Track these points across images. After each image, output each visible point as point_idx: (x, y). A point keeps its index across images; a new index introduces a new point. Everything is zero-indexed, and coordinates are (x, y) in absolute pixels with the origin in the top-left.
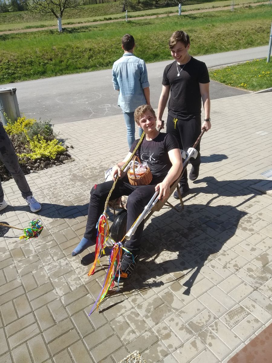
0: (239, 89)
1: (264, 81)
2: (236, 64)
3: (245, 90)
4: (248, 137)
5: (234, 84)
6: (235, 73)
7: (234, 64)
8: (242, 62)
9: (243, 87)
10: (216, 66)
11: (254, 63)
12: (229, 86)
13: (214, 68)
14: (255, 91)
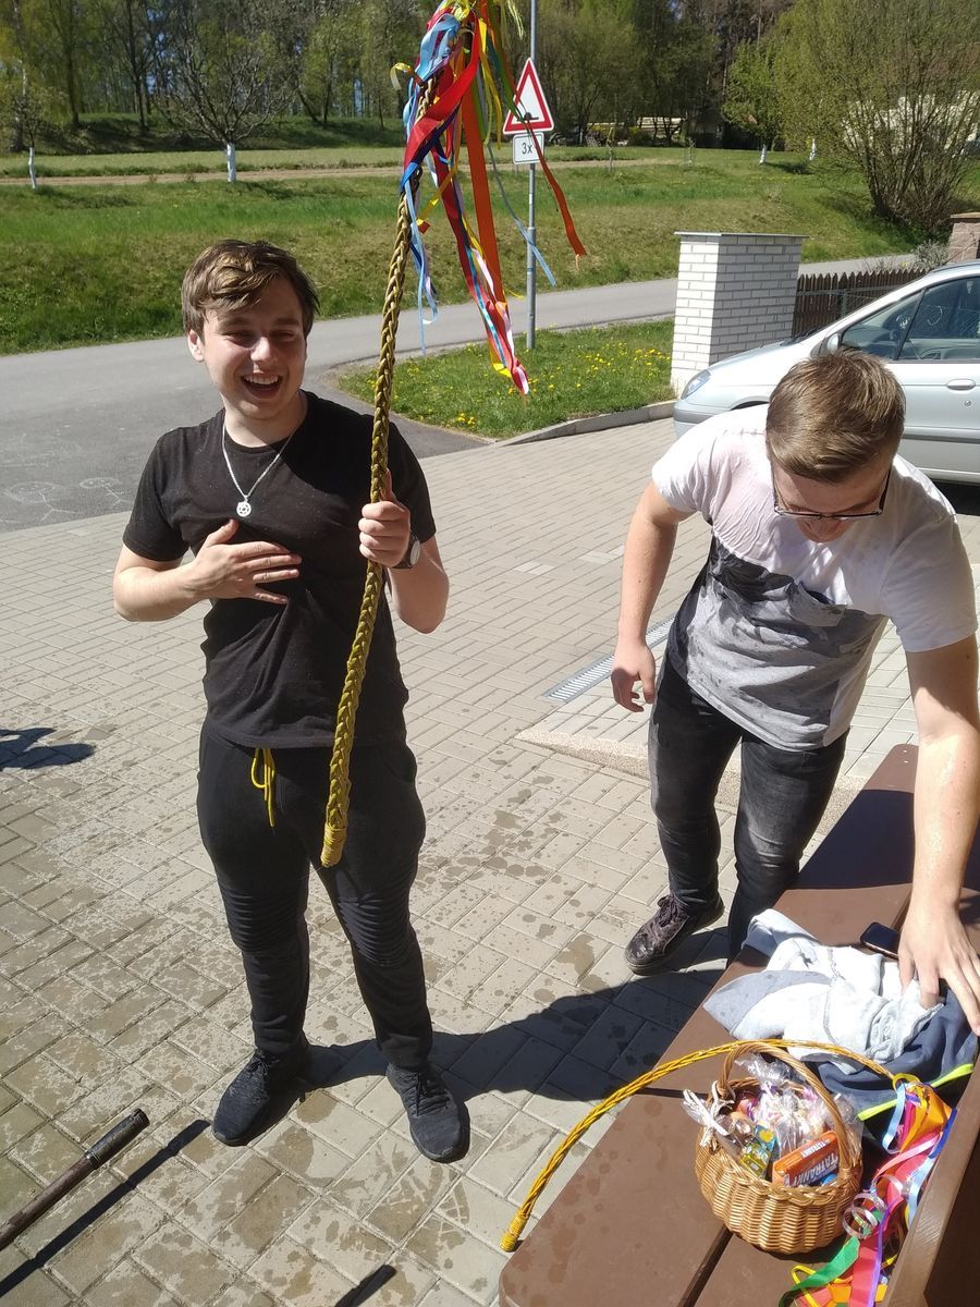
0: (453, 431)
1: (524, 406)
2: (437, 352)
3: (472, 436)
4: (495, 582)
5: (436, 416)
6: (435, 382)
7: (430, 351)
8: (452, 347)
9: (464, 425)
12: (421, 424)
13: (366, 363)
14: (503, 438)
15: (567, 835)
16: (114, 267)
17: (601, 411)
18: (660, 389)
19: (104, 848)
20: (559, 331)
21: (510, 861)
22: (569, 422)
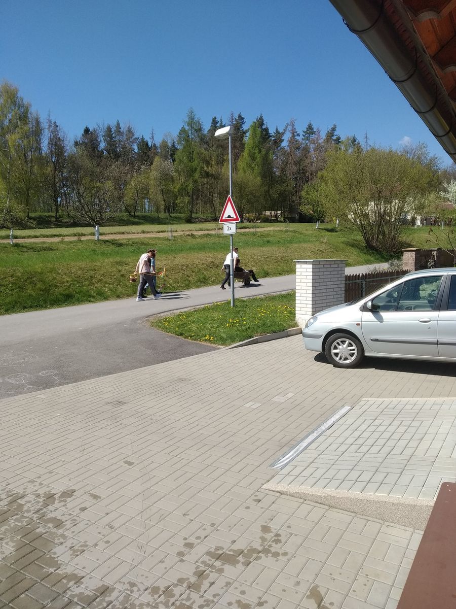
0: (204, 343)
1: (234, 332)
2: (192, 309)
3: (212, 345)
4: (236, 412)
5: (196, 337)
6: (193, 322)
7: (189, 309)
8: (198, 307)
9: (209, 340)
10: (165, 312)
11: (215, 308)
12: (189, 340)
13: (162, 315)
14: (227, 346)
15: (296, 535)
16: (49, 277)
17: (268, 333)
18: (292, 323)
19: (79, 553)
20: (243, 299)
21: (273, 550)
22: (255, 338)
